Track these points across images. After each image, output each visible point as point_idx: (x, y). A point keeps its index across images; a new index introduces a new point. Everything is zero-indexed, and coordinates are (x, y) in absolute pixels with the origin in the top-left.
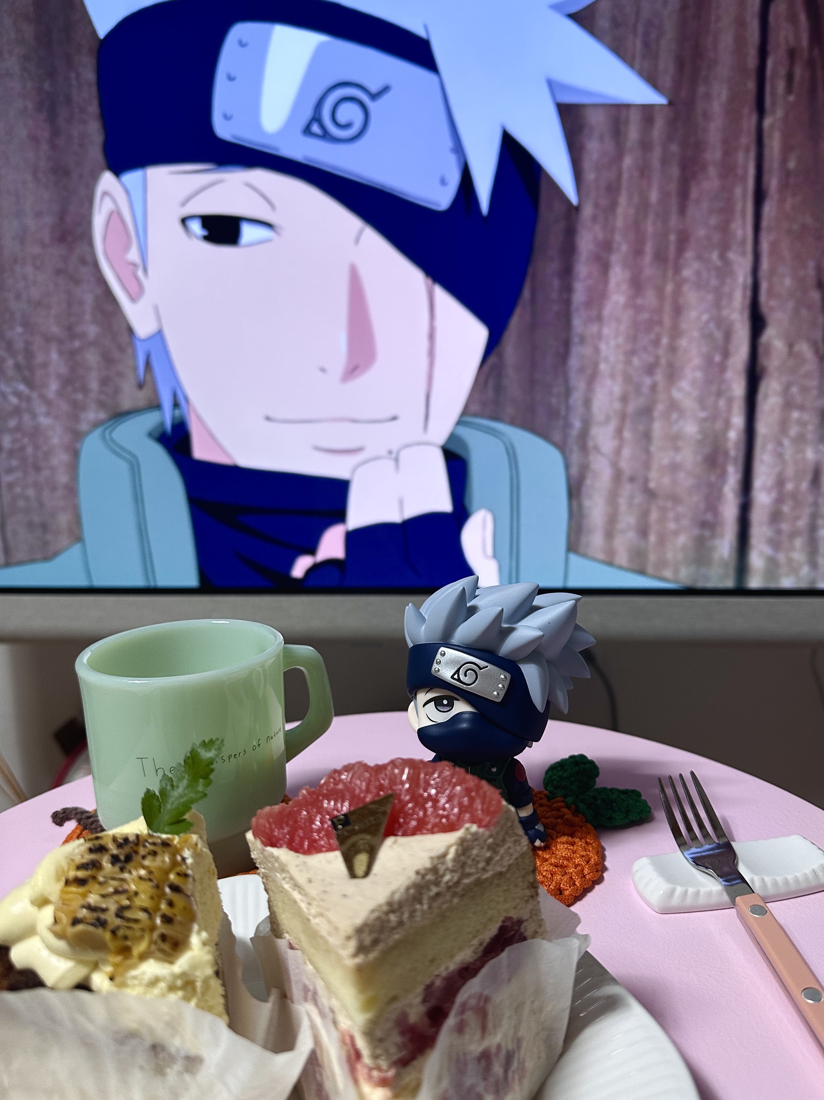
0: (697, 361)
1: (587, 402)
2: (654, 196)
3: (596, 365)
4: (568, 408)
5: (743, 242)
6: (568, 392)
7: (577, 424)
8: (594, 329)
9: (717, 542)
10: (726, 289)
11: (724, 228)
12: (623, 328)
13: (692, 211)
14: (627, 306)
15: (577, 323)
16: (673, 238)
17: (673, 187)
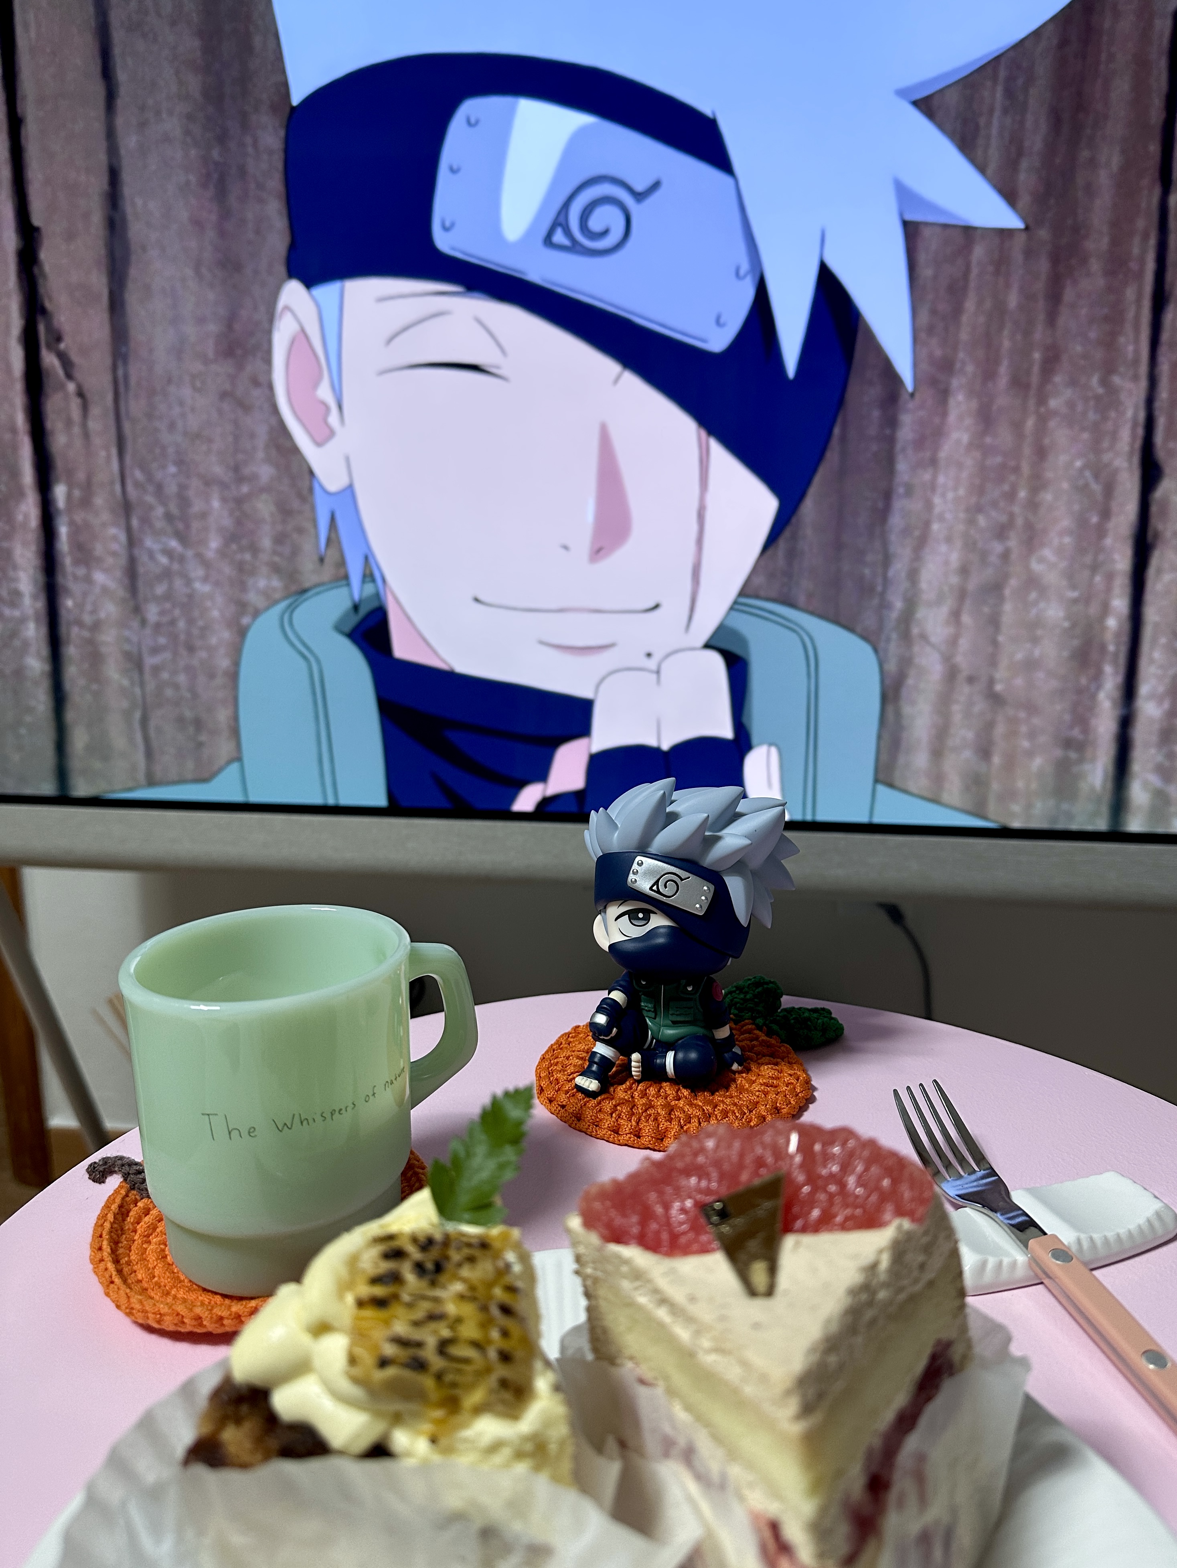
0: (1066, 522)
1: (913, 575)
2: (1013, 300)
3: (927, 524)
4: (886, 581)
5: (1136, 362)
6: (887, 560)
7: (899, 605)
8: (927, 476)
9: (1087, 767)
10: (1109, 426)
11: (1109, 343)
12: (965, 475)
13: (1064, 319)
14: (971, 446)
15: (902, 466)
16: (1037, 355)
17: (1040, 286)
